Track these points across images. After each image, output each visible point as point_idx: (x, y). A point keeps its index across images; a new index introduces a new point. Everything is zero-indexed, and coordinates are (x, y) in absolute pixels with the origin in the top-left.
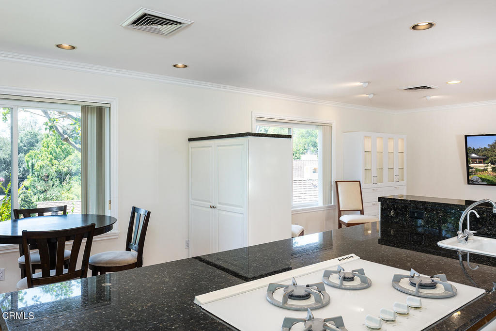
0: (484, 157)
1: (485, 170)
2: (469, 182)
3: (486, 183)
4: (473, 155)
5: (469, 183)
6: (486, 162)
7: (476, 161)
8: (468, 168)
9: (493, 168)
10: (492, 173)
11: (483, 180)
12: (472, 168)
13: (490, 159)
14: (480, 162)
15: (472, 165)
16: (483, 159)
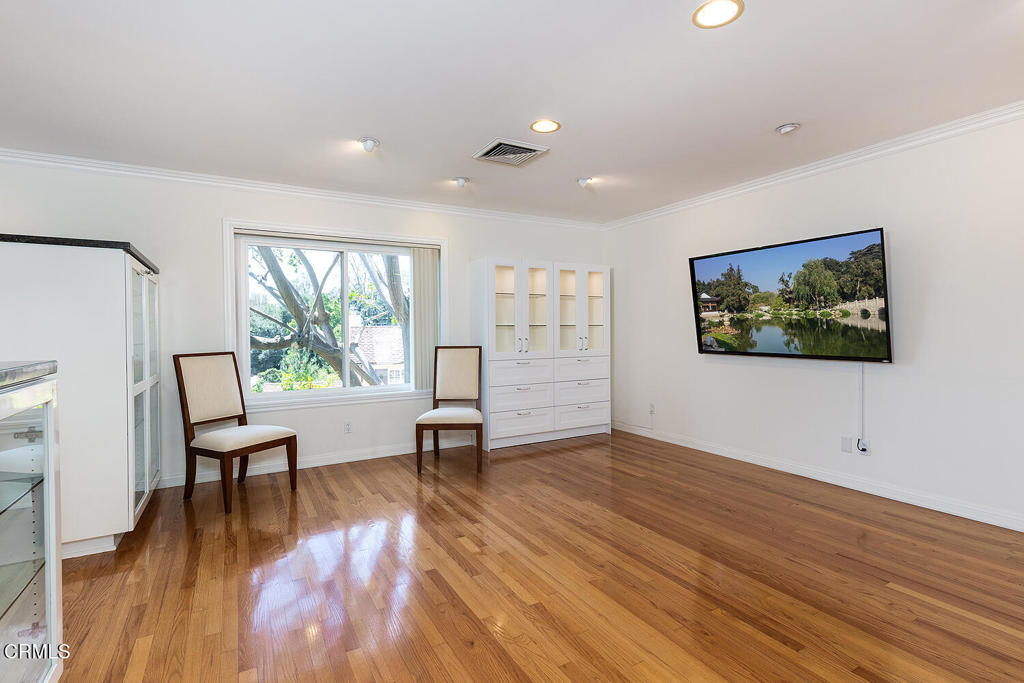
0: (717, 299)
1: (721, 323)
2: (703, 348)
3: (723, 350)
4: (704, 296)
5: (701, 351)
6: (722, 307)
7: (708, 307)
8: (699, 320)
9: (731, 320)
10: (730, 330)
11: (721, 343)
12: (704, 320)
13: (725, 303)
14: (714, 309)
15: (703, 315)
16: (717, 302)
